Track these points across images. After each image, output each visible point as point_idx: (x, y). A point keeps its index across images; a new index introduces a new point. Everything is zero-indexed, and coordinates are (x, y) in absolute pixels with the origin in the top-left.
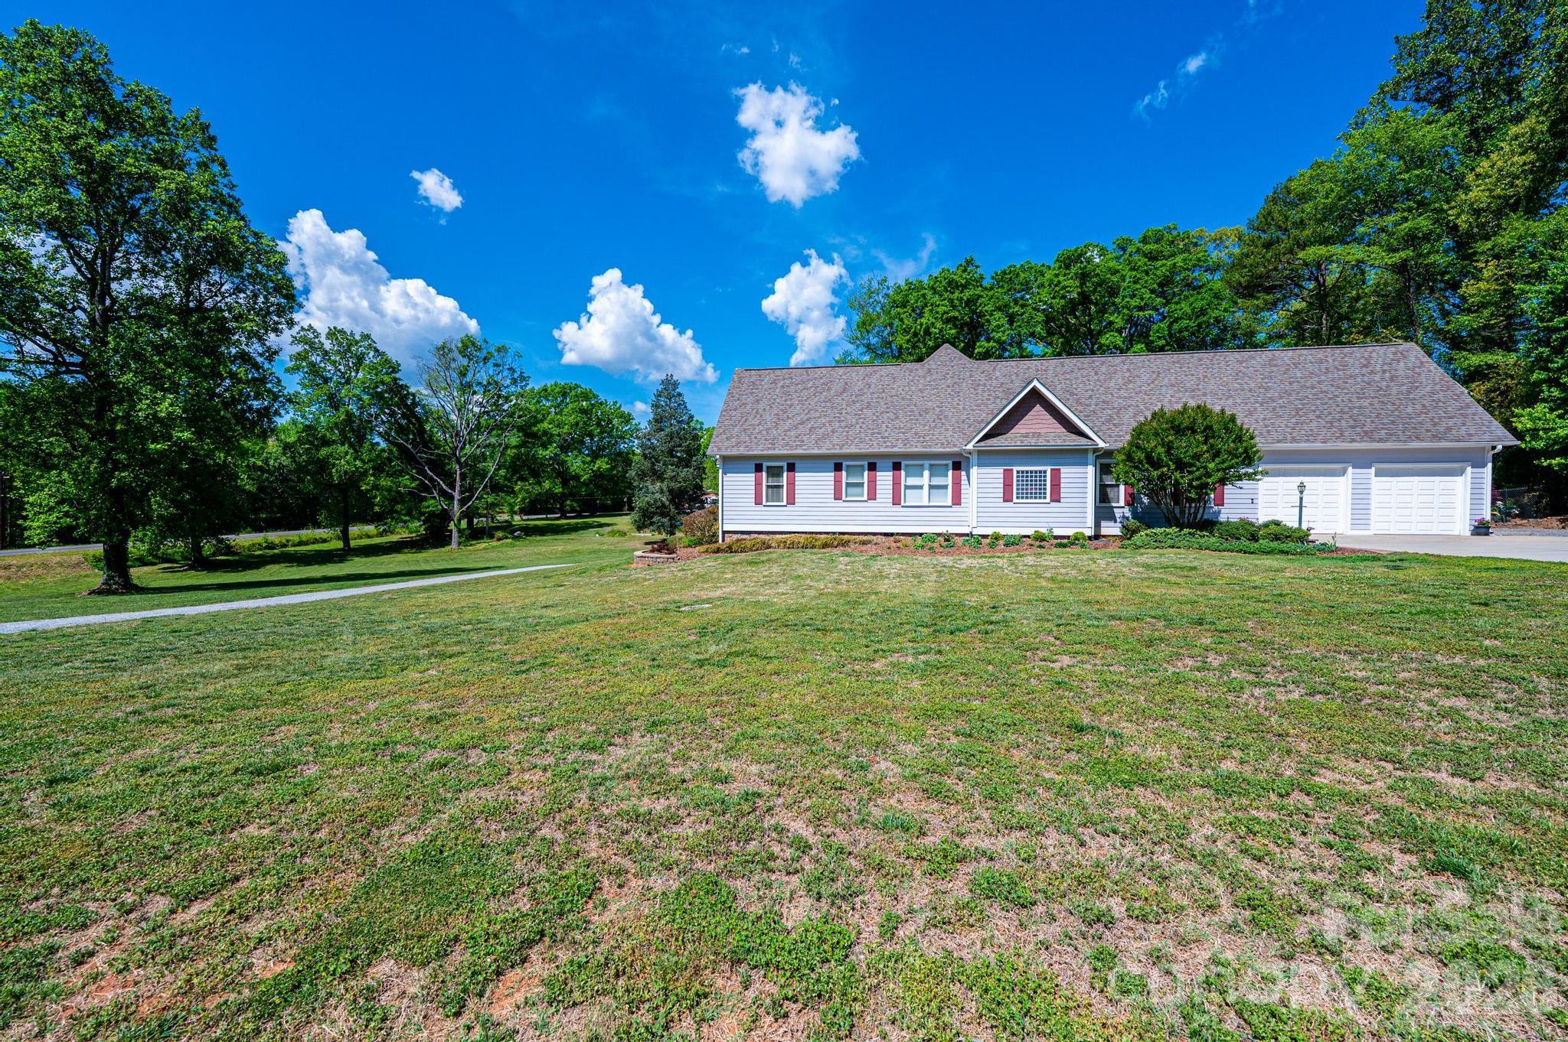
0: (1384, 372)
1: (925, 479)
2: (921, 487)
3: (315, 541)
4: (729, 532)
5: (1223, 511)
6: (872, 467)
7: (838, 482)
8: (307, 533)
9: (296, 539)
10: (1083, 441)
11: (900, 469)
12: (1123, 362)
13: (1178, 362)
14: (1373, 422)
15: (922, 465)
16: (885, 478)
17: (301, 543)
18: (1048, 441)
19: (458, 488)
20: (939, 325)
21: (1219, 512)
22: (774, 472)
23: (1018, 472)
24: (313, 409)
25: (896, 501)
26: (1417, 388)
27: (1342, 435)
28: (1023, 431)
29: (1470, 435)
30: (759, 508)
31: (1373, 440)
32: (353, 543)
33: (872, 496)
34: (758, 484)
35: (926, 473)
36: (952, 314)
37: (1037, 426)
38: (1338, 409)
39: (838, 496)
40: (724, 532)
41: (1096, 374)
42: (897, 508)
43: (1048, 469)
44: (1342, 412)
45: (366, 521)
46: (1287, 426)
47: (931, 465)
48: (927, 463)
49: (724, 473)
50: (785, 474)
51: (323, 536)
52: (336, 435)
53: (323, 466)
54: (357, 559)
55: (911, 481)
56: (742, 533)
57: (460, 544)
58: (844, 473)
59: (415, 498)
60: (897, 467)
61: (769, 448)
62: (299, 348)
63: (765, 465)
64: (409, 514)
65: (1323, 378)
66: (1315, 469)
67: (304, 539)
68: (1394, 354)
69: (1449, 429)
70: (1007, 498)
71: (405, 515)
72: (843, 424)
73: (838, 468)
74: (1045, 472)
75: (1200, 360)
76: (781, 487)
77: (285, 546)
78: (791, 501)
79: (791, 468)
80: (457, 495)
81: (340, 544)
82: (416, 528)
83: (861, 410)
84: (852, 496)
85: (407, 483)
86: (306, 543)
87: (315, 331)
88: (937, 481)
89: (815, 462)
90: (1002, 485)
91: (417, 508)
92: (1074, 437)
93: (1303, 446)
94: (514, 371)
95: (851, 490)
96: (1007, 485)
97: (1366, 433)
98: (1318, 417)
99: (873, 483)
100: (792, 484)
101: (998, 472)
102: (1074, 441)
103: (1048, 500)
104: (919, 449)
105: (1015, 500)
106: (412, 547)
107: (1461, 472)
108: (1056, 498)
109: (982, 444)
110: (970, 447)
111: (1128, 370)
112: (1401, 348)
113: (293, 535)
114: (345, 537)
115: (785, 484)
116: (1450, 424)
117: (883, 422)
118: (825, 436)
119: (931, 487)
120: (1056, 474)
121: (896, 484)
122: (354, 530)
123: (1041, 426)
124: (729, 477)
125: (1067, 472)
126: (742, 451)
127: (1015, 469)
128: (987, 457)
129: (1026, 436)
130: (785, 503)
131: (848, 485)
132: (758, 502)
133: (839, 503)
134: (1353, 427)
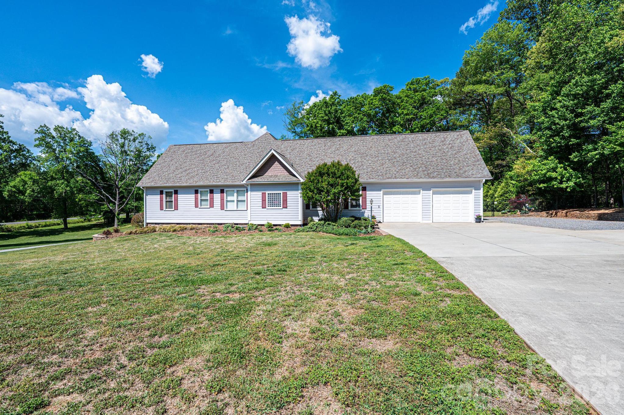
0: (449, 144)
1: (234, 198)
2: (233, 201)
3: (54, 225)
4: (149, 223)
5: (366, 212)
6: (212, 192)
7: (196, 199)
8: (48, 221)
9: (44, 224)
10: (295, 179)
11: (223, 193)
12: (339, 141)
13: (363, 140)
14: (433, 168)
15: (234, 191)
16: (217, 197)
17: (46, 226)
18: (279, 179)
19: (117, 199)
20: (320, 123)
21: (364, 212)
22: (169, 194)
23: (268, 194)
24: (48, 163)
25: (222, 208)
26: (460, 151)
27: (417, 175)
28: (270, 174)
29: (473, 175)
30: (162, 212)
31: (430, 177)
32: (69, 226)
33: (212, 206)
34: (161, 200)
35: (235, 194)
36: (325, 118)
37: (276, 172)
38: (421, 162)
39: (196, 206)
40: (147, 224)
41: (325, 146)
42: (223, 211)
43: (281, 192)
44: (423, 164)
45: (76, 215)
46: (395, 171)
47: (237, 191)
48: (235, 190)
49: (146, 195)
50: (173, 195)
51: (54, 222)
52: (59, 176)
53: (51, 190)
54: (67, 233)
55: (229, 198)
56: (156, 224)
57: (118, 225)
58: (199, 195)
59: (98, 203)
60: (222, 191)
61: (165, 183)
62: (39, 136)
63: (165, 191)
64: (95, 211)
65: (422, 147)
66: (407, 191)
67: (48, 224)
68: (458, 136)
69: (465, 171)
70: (264, 207)
71: (93, 212)
72: (203, 171)
73: (196, 192)
74: (280, 194)
75: (373, 139)
76: (172, 201)
77: (38, 227)
78: (176, 208)
79: (176, 192)
80: (117, 203)
81: (62, 226)
82: (99, 219)
83: (214, 164)
84: (204, 205)
85: (93, 197)
86: (49, 226)
87: (47, 127)
88: (240, 198)
89: (187, 189)
90: (261, 200)
91: (99, 209)
92: (291, 177)
93: (399, 180)
94: (149, 145)
95: (203, 203)
96: (264, 200)
97: (428, 174)
98: (411, 166)
99: (212, 200)
100: (176, 200)
101: (259, 194)
102: (291, 179)
103: (281, 208)
104: (231, 183)
105: (267, 208)
106: (99, 227)
107: (470, 192)
108: (285, 207)
109: (250, 181)
110: (244, 182)
111: (340, 144)
112: (462, 133)
113: (42, 222)
114: (65, 223)
115: (173, 200)
116: (467, 169)
117: (221, 170)
118: (193, 177)
119: (238, 201)
120: (285, 195)
121: (222, 199)
122: (69, 220)
123: (278, 172)
124: (149, 197)
125: (290, 194)
126: (152, 184)
127: (267, 192)
128: (255, 187)
129: (271, 177)
130: (173, 209)
131: (201, 200)
132: (162, 209)
133: (197, 209)
134: (424, 171)
